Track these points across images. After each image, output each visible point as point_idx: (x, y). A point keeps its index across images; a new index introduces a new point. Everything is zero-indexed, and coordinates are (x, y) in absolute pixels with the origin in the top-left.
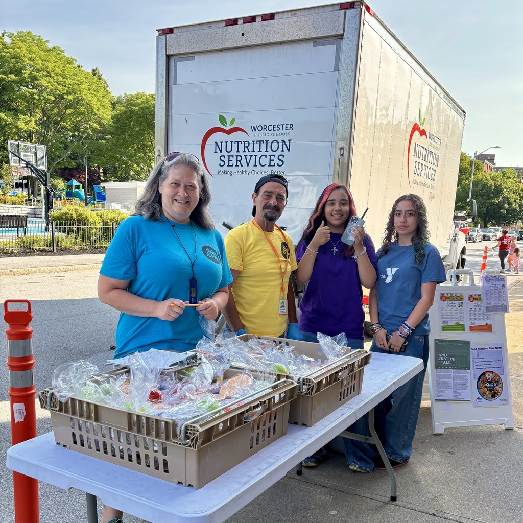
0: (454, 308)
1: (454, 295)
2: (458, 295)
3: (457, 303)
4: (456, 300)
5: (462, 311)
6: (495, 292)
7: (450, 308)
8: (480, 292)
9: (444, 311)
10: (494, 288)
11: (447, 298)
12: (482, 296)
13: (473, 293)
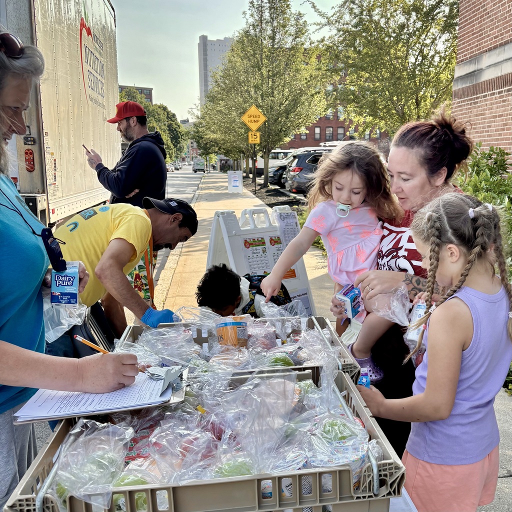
0: (259, 255)
1: (256, 240)
2: (260, 239)
3: (260, 248)
4: (259, 245)
5: (267, 258)
6: (291, 231)
7: (255, 255)
8: (278, 234)
9: (251, 260)
10: (289, 227)
11: (251, 244)
12: (281, 238)
13: (272, 234)
